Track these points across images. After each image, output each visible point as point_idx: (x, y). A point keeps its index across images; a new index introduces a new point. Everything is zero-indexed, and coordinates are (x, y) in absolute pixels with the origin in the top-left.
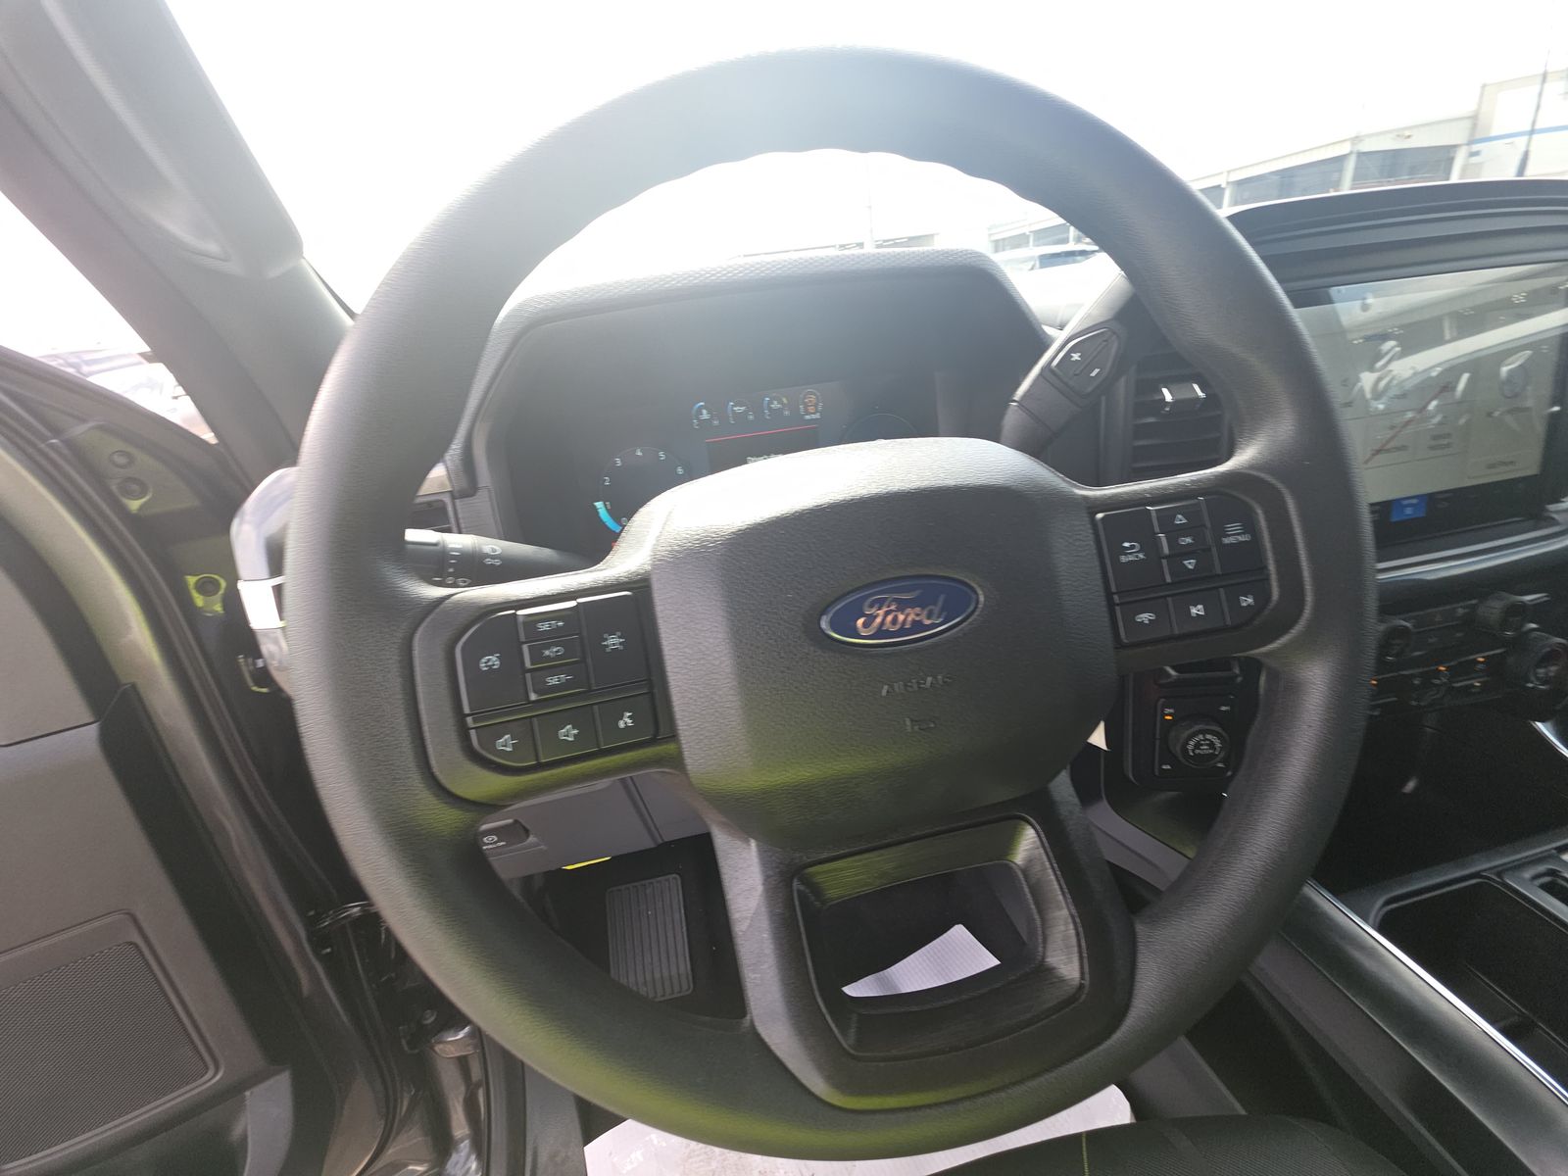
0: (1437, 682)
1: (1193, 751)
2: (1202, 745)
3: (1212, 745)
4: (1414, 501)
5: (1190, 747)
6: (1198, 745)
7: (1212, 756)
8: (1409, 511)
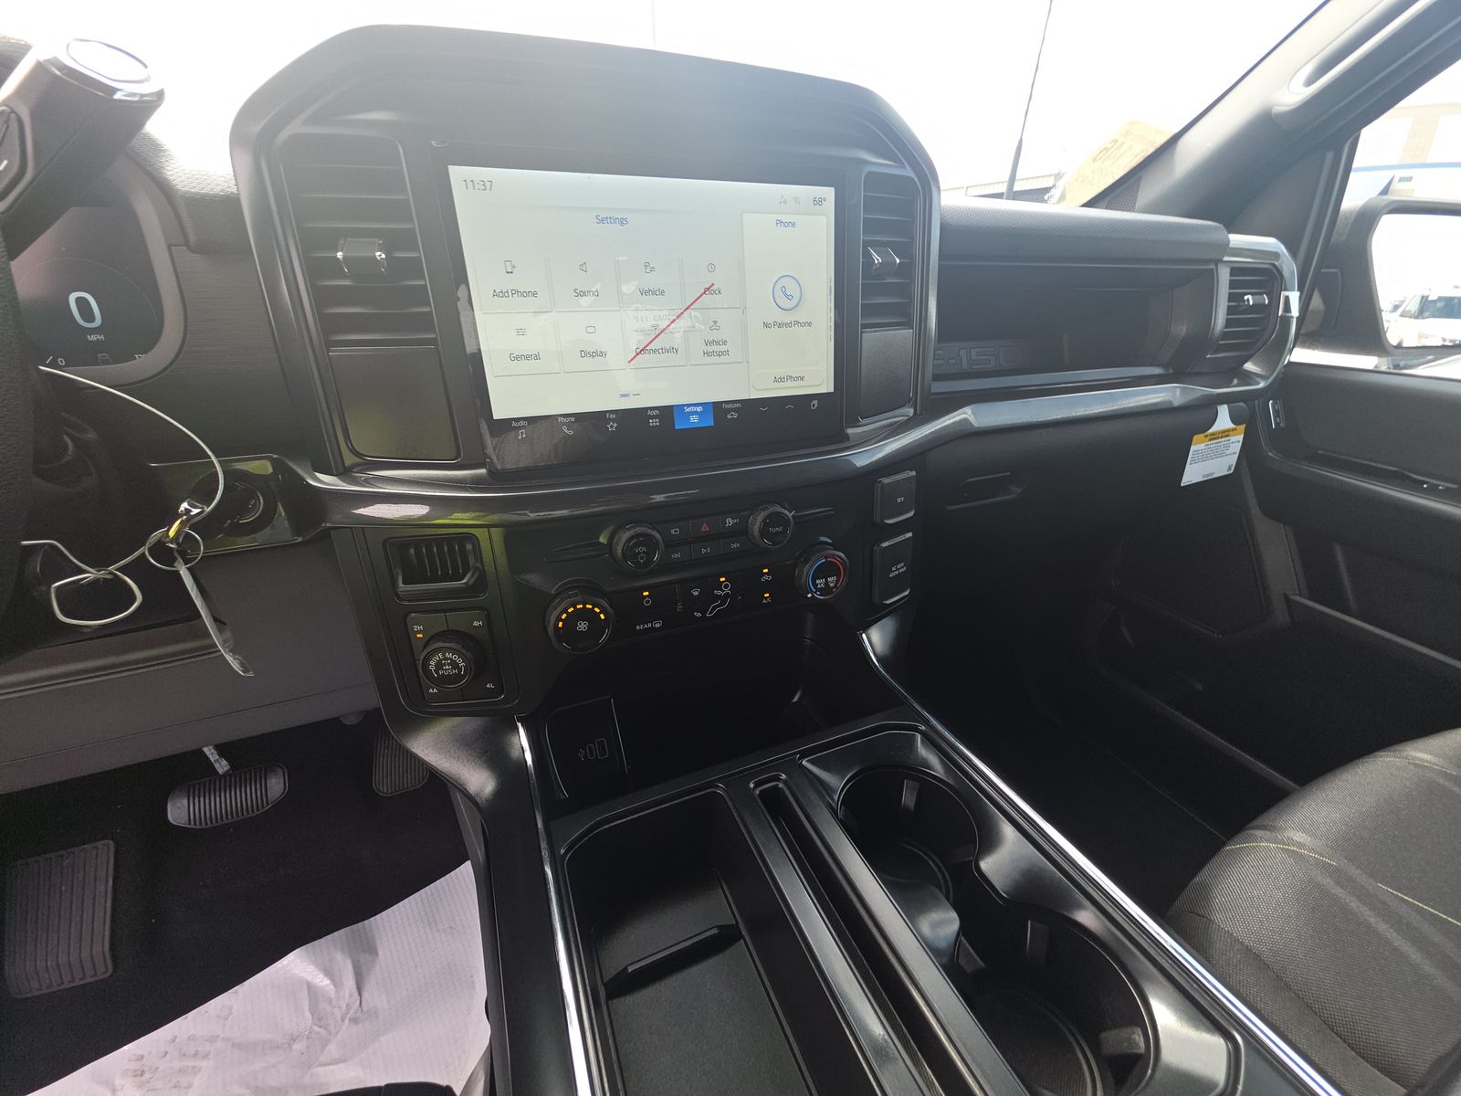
0: (719, 593)
1: (436, 671)
2: (445, 665)
3: (454, 665)
4: (699, 409)
5: (432, 668)
6: (439, 665)
7: (458, 678)
8: (694, 419)
